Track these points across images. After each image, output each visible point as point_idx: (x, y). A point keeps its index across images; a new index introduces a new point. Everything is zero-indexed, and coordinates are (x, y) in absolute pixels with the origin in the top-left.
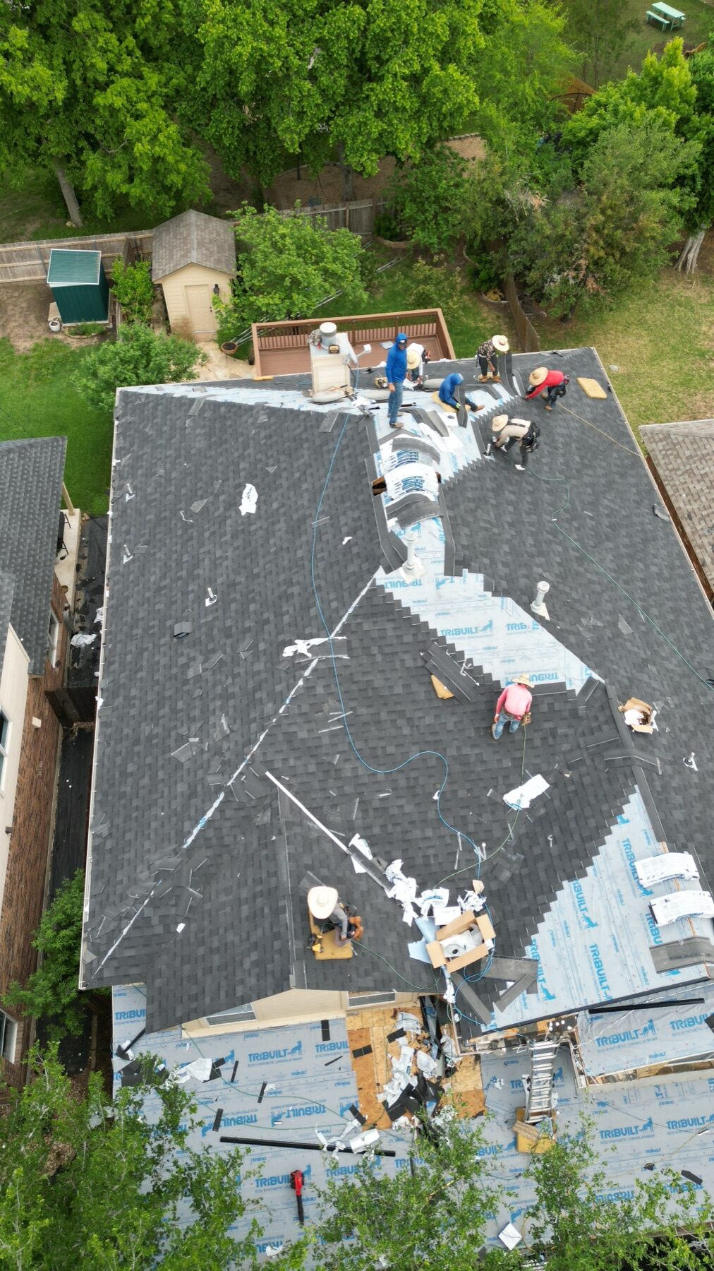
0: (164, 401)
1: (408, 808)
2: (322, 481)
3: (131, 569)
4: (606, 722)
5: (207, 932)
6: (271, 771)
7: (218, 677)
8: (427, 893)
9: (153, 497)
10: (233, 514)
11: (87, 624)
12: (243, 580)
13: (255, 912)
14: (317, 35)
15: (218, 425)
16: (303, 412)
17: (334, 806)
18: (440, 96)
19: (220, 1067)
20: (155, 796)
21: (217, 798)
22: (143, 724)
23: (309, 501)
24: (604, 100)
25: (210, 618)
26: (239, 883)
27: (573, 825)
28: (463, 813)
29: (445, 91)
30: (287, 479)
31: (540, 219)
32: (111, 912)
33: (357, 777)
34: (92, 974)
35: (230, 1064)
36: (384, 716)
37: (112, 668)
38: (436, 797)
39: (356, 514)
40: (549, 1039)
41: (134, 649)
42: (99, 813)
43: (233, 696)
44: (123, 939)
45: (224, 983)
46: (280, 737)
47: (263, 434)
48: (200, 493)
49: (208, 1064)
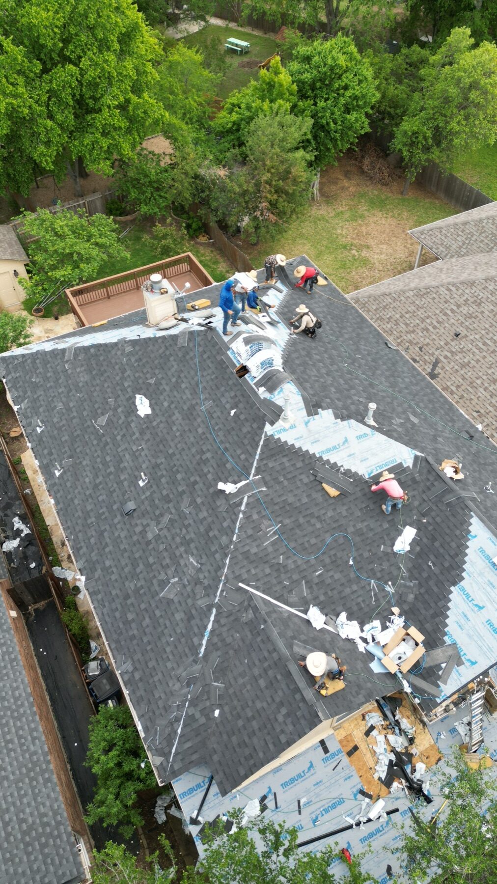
0: (39, 356)
1: (337, 576)
2: (196, 379)
3: (66, 478)
4: (436, 480)
5: (239, 709)
6: (242, 582)
7: (173, 531)
8: (367, 627)
9: (61, 424)
10: (134, 418)
11: (9, 533)
12: (163, 460)
13: (271, 682)
14: (47, 88)
15: (93, 362)
16: (159, 338)
17: (290, 591)
18: (143, 115)
19: (265, 802)
20: (160, 630)
21: (211, 613)
22: (127, 583)
23: (191, 394)
24: (236, 102)
25: (148, 493)
26: (249, 666)
27: (442, 551)
28: (370, 567)
29: (145, 112)
30: (167, 384)
31: (229, 184)
32: (161, 723)
33: (298, 567)
34: (165, 771)
35: (271, 797)
36: (301, 520)
37: (81, 552)
38: (351, 563)
39: (232, 394)
40: (477, 692)
41: (94, 533)
42: (119, 657)
43: (192, 540)
44: (180, 737)
45: (268, 738)
46: (240, 557)
47: (133, 360)
48: (99, 411)
49: (256, 803)
